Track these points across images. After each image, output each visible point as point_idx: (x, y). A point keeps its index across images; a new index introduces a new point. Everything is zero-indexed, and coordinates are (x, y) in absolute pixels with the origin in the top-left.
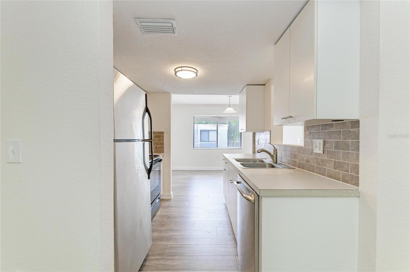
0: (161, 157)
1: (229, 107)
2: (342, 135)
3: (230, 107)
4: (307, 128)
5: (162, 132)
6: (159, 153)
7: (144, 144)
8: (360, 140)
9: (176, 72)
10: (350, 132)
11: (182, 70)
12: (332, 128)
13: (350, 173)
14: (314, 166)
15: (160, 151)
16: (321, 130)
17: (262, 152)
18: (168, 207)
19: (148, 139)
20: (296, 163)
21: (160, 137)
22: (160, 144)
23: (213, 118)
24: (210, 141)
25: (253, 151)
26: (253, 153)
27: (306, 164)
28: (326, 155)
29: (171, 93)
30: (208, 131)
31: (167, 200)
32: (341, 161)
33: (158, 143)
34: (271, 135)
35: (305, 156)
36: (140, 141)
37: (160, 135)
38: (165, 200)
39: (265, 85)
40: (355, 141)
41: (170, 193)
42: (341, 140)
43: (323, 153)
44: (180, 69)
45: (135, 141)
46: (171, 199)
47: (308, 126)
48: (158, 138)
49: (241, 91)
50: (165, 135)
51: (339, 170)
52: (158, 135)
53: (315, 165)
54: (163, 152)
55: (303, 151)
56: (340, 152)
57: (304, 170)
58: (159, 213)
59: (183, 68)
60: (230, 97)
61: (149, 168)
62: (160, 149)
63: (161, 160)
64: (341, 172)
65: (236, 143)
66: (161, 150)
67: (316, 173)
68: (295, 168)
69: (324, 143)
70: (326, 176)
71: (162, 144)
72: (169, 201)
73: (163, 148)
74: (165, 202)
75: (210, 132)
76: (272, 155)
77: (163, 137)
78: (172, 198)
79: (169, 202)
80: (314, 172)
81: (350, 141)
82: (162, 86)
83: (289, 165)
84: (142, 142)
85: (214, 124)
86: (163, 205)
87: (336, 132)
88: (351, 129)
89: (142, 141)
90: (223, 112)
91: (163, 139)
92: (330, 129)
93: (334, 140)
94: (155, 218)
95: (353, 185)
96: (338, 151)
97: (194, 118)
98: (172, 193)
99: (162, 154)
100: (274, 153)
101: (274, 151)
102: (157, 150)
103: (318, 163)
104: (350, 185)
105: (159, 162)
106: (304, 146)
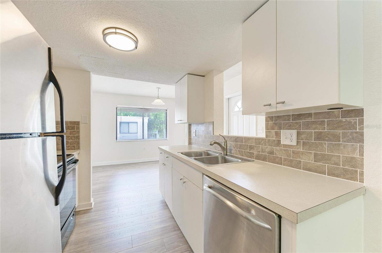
0: (76, 157)
1: (157, 99)
2: (326, 125)
3: (159, 99)
4: (270, 119)
5: (77, 122)
6: (73, 149)
7: (44, 143)
8: (364, 131)
9: (105, 35)
10: (341, 121)
11: (116, 33)
12: (310, 118)
13: (341, 167)
14: (281, 158)
15: (73, 148)
16: (292, 120)
17: (214, 144)
18: (88, 223)
19: (55, 131)
20: (253, 155)
21: (73, 128)
22: (73, 138)
23: (139, 109)
24: (130, 132)
25: (188, 142)
26: (189, 144)
27: (268, 156)
28: (301, 147)
29: (91, 73)
30: (128, 123)
31: (86, 211)
32: (327, 153)
33: (69, 136)
34: (214, 126)
35: (267, 147)
36: (34, 135)
37: (74, 126)
38: (83, 212)
39: (204, 76)
40: (349, 132)
41: (90, 200)
42: (326, 131)
43: (296, 145)
44: (114, 30)
45: (21, 135)
46: (92, 209)
47: (272, 117)
48: (70, 130)
49: (178, 80)
50: (82, 126)
51: (323, 163)
52: (71, 126)
53: (283, 157)
54: (78, 148)
55: (264, 142)
56: (324, 144)
57: (266, 162)
58: (73, 238)
59: (118, 31)
60: (158, 89)
61: (56, 185)
62: (73, 144)
63: (78, 160)
64: (327, 165)
65: (154, 134)
66: (76, 146)
67: (284, 165)
68: (254, 161)
69: (298, 134)
70: (301, 169)
71: (77, 138)
72: (89, 212)
73: (78, 143)
74: (81, 216)
75: (130, 124)
76: (223, 147)
77: (78, 128)
78: (93, 207)
79: (89, 214)
80: (281, 164)
81: (341, 131)
82: (78, 57)
83: (243, 157)
84: (40, 138)
85: (140, 116)
86: (80, 222)
87: (317, 121)
88: (341, 118)
89: (39, 136)
90: (152, 103)
91: (79, 132)
92: (306, 119)
93: (313, 131)
94: (67, 249)
95: (348, 179)
96: (321, 143)
97: (117, 108)
98: (92, 200)
99: (78, 152)
100: (224, 144)
101: (225, 143)
102: (69, 146)
103: (289, 155)
104: (342, 179)
105: (73, 163)
106: (265, 137)
